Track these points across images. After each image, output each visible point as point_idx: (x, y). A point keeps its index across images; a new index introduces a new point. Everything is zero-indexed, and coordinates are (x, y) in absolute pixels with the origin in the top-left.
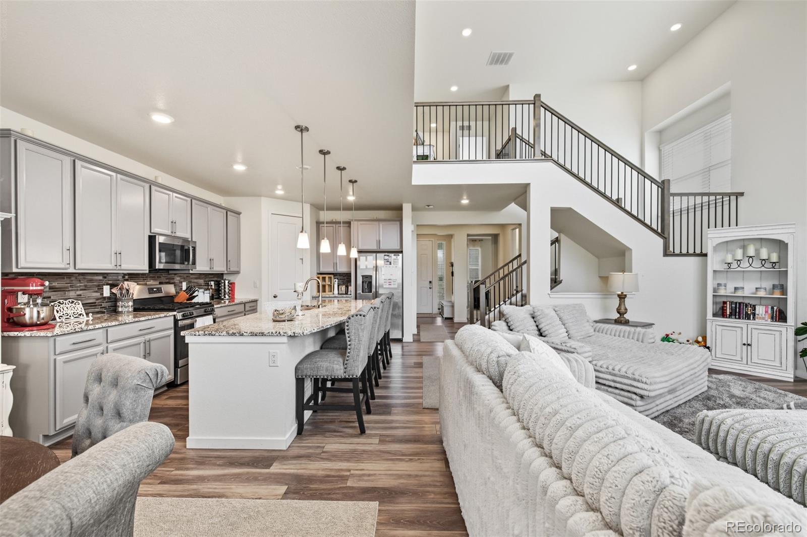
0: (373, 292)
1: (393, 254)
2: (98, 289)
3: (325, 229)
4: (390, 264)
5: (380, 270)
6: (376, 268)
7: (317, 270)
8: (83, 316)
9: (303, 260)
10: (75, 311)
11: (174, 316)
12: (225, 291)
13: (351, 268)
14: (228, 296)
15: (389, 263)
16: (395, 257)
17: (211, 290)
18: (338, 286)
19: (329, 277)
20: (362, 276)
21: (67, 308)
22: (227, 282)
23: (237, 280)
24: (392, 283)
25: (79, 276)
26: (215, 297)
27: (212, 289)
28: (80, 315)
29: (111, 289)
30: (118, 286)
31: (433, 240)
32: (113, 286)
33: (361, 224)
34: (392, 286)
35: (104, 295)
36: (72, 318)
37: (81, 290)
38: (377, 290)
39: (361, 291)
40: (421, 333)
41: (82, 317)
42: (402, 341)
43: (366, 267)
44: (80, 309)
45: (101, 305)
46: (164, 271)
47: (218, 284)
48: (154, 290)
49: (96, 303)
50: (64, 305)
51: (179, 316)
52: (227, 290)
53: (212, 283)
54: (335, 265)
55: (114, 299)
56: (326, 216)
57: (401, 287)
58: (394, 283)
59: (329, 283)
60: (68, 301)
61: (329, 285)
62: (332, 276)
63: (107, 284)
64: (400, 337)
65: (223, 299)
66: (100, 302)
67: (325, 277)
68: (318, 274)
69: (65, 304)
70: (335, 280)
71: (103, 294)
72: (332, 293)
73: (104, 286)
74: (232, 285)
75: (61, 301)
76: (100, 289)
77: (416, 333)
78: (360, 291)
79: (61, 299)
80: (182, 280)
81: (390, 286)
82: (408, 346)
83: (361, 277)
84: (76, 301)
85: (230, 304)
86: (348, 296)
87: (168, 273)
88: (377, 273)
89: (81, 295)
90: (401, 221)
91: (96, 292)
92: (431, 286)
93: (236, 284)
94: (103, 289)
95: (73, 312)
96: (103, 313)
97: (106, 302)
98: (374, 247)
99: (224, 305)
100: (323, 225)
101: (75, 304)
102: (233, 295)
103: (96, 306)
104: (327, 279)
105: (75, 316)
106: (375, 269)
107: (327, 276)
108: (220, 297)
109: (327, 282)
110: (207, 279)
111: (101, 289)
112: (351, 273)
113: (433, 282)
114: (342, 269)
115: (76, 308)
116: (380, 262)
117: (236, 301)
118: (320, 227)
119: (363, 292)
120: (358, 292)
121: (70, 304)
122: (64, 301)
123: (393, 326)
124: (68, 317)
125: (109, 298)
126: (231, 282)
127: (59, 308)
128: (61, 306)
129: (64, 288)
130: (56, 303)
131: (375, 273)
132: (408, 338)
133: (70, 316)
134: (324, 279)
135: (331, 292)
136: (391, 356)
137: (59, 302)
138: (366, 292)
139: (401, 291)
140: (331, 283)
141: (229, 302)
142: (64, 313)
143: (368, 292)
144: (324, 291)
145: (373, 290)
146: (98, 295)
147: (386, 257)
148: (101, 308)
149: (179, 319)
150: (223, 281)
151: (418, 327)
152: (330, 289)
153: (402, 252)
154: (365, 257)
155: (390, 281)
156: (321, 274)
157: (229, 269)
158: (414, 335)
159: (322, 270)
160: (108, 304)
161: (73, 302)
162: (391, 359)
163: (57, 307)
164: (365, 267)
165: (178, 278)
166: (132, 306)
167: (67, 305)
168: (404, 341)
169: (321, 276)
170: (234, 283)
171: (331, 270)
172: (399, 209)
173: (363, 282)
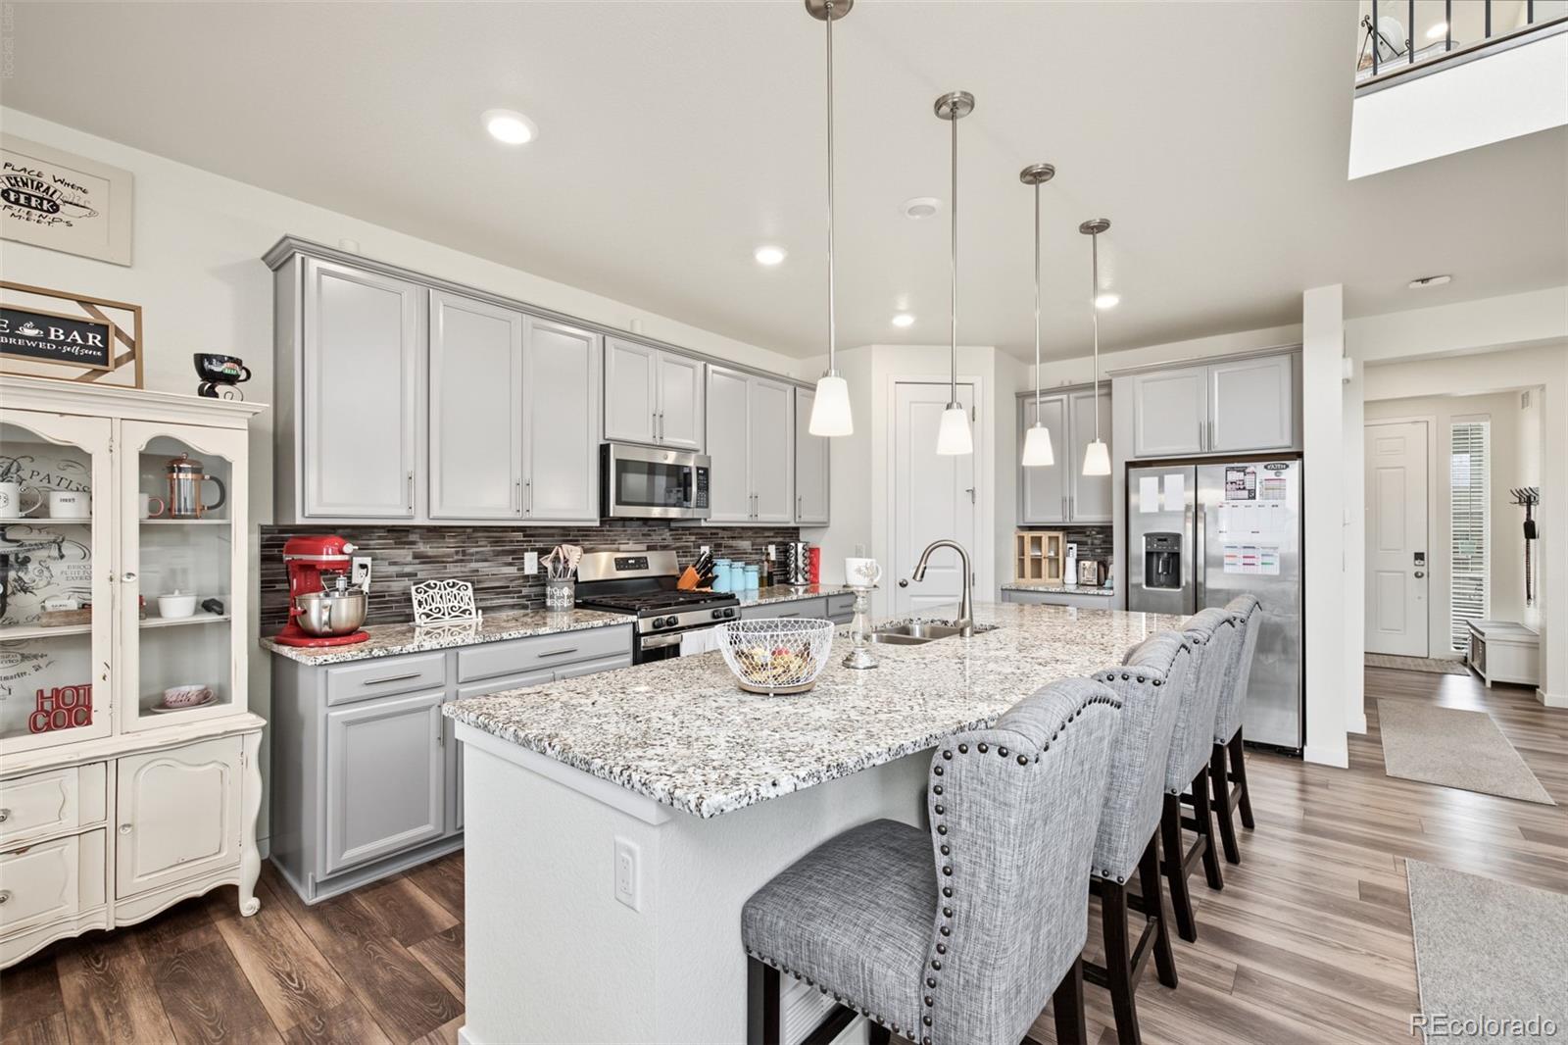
0: (1183, 583)
1: (1260, 466)
2: (513, 559)
3: (1036, 407)
4: (1252, 496)
5: (1209, 518)
6: (1196, 511)
7: (1018, 518)
8: (470, 614)
9: (978, 493)
10: (456, 604)
11: (634, 624)
12: (796, 566)
13: (1111, 512)
14: (803, 577)
15: (1245, 494)
16: (1271, 474)
17: (766, 563)
18: (1078, 561)
19: (1050, 538)
20: (1147, 536)
21: (441, 597)
22: (800, 546)
23: (823, 542)
24: (1258, 561)
25: (474, 531)
26: (775, 578)
27: (768, 561)
28: (464, 612)
29: (539, 558)
30: (550, 553)
31: (1432, 419)
32: (543, 552)
33: (1144, 382)
34: (1259, 570)
35: (527, 572)
36: (447, 617)
37: (477, 561)
38: (1200, 579)
39: (1142, 579)
40: (1387, 736)
41: (467, 616)
42: (1301, 756)
43: (1161, 508)
44: (466, 599)
45: (521, 592)
46: (659, 523)
47: (784, 551)
48: (630, 562)
49: (508, 587)
50: (436, 590)
51: (644, 625)
52: (800, 564)
53: (772, 549)
54: (1067, 503)
55: (541, 580)
56: (1040, 375)
57: (1297, 572)
58: (1267, 560)
59: (1052, 554)
60: (445, 582)
61: (1050, 559)
62: (1060, 535)
63: (533, 550)
64: (1291, 741)
65: (793, 584)
66: (520, 586)
67: (1040, 538)
68: (1022, 528)
69: (440, 589)
70: (1070, 545)
71: (523, 569)
72: (1059, 581)
73: (526, 554)
74: (812, 553)
75: (432, 582)
76: (517, 556)
77: (1362, 729)
78: (1139, 577)
79: (432, 579)
80: (700, 541)
81: (1249, 570)
82: (1325, 786)
83: (1144, 538)
84: (461, 583)
85: (806, 596)
86: (1101, 592)
87: (669, 526)
88: (1200, 525)
89: (478, 571)
90: (1296, 354)
91: (510, 564)
92: (1423, 570)
93: (821, 550)
94: (523, 558)
95: (451, 604)
96: (525, 607)
97: (530, 586)
98: (1191, 447)
99: (795, 597)
100: (1033, 400)
101: (459, 589)
102: (816, 576)
103: (509, 593)
104: (1045, 542)
105: (453, 614)
106: (1191, 514)
107: (1045, 536)
108: (788, 579)
109: (1046, 551)
110: (759, 540)
111: (518, 559)
112: (1111, 527)
113: (1433, 558)
114: (1087, 515)
115: (458, 598)
116: (1212, 494)
117: (822, 591)
118: (1027, 406)
119: (1149, 583)
120: (1133, 580)
121: (449, 590)
122: (438, 583)
123: (1260, 688)
124: (439, 615)
125: (535, 577)
126: (811, 546)
127: (426, 596)
128: (431, 592)
129: (443, 556)
130: (422, 585)
131: (1190, 525)
132: (1327, 748)
133: (444, 614)
134: (1037, 542)
135: (1058, 577)
136: (1248, 823)
137: (428, 586)
138: (1161, 585)
139: (1296, 588)
140: (1057, 554)
141: (806, 591)
142: (434, 606)
143: (1169, 586)
144: (1038, 574)
145: (1186, 576)
146: (513, 570)
147: (1234, 476)
148: (518, 597)
149: (641, 632)
150: (793, 544)
151: (1370, 703)
152: (1054, 572)
153: (1300, 455)
154: (1156, 479)
155: (1250, 552)
156: (1031, 528)
157: (800, 517)
158: (1351, 737)
159: (1032, 518)
160: (534, 589)
161: (454, 585)
162: (1245, 838)
163: (422, 595)
164: (1157, 510)
165: (693, 538)
166: (569, 597)
167: (443, 592)
168: (1307, 758)
169: (1028, 535)
170: (818, 549)
171: (1056, 519)
172: (1290, 314)
173: (1149, 554)
